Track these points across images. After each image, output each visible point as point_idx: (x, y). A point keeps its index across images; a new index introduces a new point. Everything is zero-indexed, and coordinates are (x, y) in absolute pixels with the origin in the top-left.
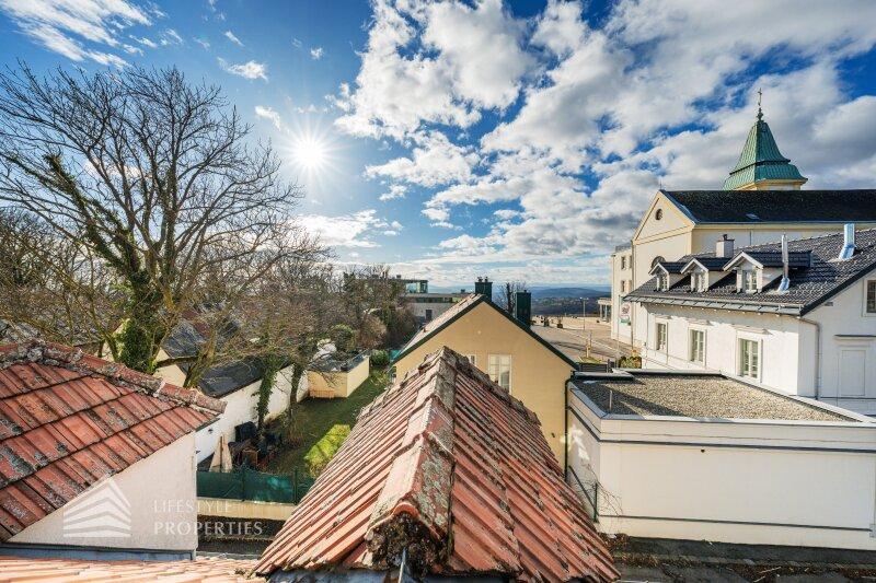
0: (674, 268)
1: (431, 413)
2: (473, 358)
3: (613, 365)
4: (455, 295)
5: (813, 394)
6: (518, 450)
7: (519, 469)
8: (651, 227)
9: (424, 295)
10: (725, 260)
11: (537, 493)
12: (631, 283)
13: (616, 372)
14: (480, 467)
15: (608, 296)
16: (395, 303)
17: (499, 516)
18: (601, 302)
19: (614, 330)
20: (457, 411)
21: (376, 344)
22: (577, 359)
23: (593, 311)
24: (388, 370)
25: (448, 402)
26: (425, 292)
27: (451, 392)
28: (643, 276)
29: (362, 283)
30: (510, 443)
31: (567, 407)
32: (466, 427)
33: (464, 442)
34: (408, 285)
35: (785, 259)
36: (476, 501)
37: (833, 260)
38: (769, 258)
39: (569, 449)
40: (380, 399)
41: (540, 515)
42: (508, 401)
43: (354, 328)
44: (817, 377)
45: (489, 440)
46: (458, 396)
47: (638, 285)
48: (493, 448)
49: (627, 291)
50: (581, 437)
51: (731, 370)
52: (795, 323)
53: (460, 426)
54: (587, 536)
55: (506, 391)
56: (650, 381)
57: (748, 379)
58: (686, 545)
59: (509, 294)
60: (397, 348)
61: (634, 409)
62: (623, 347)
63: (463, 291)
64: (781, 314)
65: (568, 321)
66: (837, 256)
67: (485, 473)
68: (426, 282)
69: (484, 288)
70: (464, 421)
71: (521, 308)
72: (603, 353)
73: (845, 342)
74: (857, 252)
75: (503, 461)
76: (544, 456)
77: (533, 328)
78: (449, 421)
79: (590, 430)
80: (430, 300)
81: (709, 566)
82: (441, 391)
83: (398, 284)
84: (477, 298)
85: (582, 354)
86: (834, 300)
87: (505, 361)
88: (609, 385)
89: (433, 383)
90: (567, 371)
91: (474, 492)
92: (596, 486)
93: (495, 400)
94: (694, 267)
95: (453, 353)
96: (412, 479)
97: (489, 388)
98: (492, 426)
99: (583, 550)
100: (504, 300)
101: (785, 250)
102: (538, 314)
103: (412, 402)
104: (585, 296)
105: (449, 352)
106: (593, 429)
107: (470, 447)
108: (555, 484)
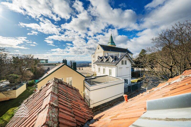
0: (101, 58)
1: (51, 97)
2: (62, 79)
3: (92, 76)
4: (57, 63)
5: (117, 76)
6: (75, 99)
7: (75, 103)
8: (98, 50)
9: (47, 64)
10: (108, 57)
11: (79, 106)
12: (95, 60)
13: (93, 77)
14: (65, 106)
15: (91, 63)
16: (36, 66)
17: (71, 116)
18: (90, 64)
19: (92, 69)
20: (59, 94)
21: (29, 79)
22: (85, 76)
23: (88, 66)
24: (34, 86)
25: (56, 92)
26: (47, 63)
27: (57, 89)
28: (96, 59)
29: (22, 60)
30: (73, 97)
31: (84, 86)
32: (62, 97)
33: (61, 101)
34: (41, 61)
35: (114, 57)
36: (65, 115)
37: (119, 57)
38: (112, 57)
39: (85, 94)
40: (32, 96)
41: (80, 111)
42: (72, 88)
43: (19, 75)
44: (117, 74)
45: (68, 98)
46: (59, 90)
47: (96, 61)
48: (69, 100)
49: (94, 62)
50: (87, 91)
51: (108, 75)
52: (115, 66)
53: (60, 97)
54: (89, 111)
55: (71, 85)
56: (98, 78)
57: (110, 76)
58: (103, 105)
59: (71, 63)
60: (38, 79)
61: (95, 83)
62: (94, 73)
63: (59, 62)
65: (84, 68)
67: (67, 107)
68: (47, 60)
69: (65, 62)
70: (61, 96)
71: (74, 66)
72: (90, 74)
73: (120, 69)
74: (121, 57)
75: (71, 102)
76: (80, 98)
77: (77, 70)
78: (57, 98)
79: (88, 89)
80: (49, 65)
81: (106, 106)
82: (54, 90)
83: (37, 61)
84: (63, 64)
85: (87, 75)
86: (119, 63)
87: (71, 78)
88: (91, 80)
89: (51, 88)
90: (84, 78)
91: (65, 113)
92: (90, 100)
93: (69, 88)
94: (104, 58)
95: (57, 79)
96: (45, 118)
97: (67, 86)
98: (68, 95)
99: (88, 114)
100: (70, 64)
101: (114, 56)
102: (78, 67)
103: (44, 95)
104: (87, 63)
105: (56, 79)
106: (89, 89)
107: (63, 102)
108: (83, 103)
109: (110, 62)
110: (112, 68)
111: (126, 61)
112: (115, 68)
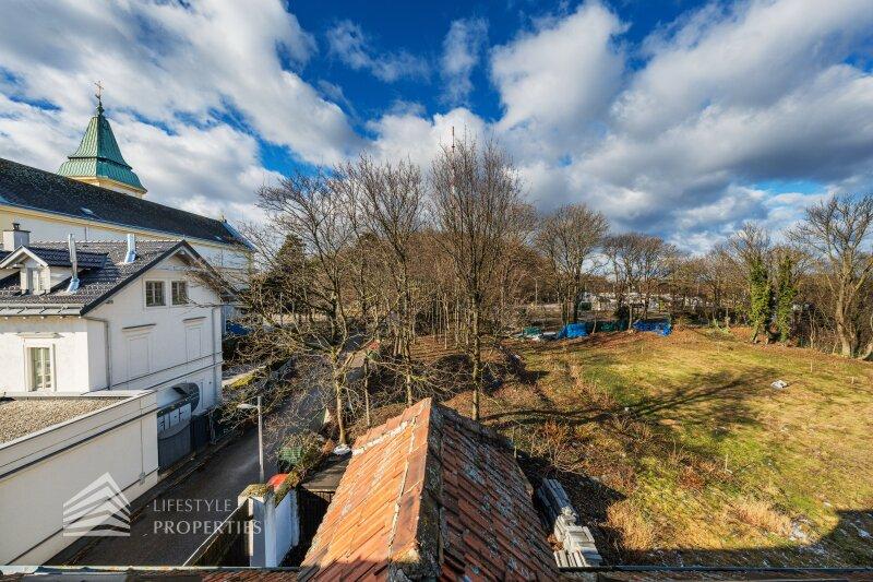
5: (105, 385)
35: (73, 259)
37: (121, 263)
38: (56, 258)
44: (108, 369)
52: (79, 322)
57: (41, 392)
64: (64, 316)
66: (123, 260)
73: (132, 333)
74: (137, 257)
86: (116, 298)
101: (72, 249)
109: (37, 292)
110: (57, 336)
111: (183, 285)
112: (84, 335)
